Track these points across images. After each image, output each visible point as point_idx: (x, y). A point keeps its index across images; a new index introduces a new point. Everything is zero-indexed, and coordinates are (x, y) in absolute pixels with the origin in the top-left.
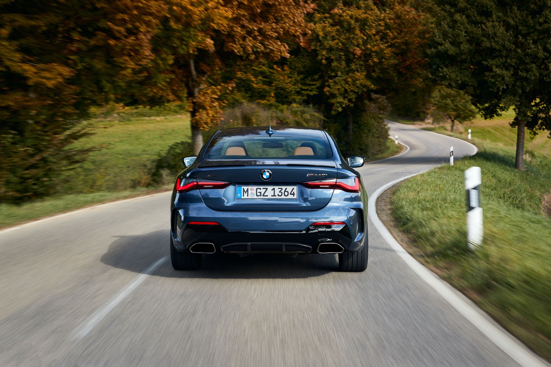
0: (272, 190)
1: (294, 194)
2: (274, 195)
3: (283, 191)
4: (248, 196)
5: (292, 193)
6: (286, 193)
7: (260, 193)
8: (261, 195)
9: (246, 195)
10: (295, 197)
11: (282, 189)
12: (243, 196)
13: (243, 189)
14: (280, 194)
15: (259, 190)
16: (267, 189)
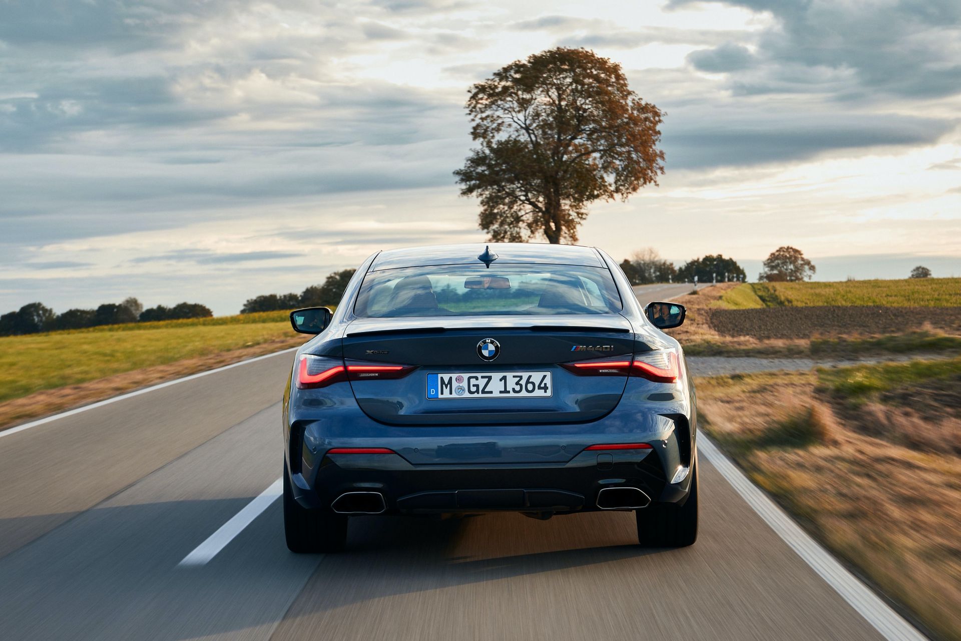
0: (501, 380)
1: (547, 388)
2: (506, 391)
3: (523, 382)
4: (451, 393)
5: (543, 385)
6: (530, 387)
7: (477, 386)
8: (477, 391)
9: (446, 391)
10: (549, 393)
11: (521, 377)
12: (442, 393)
13: (442, 378)
14: (517, 388)
15: (473, 381)
16: (490, 378)
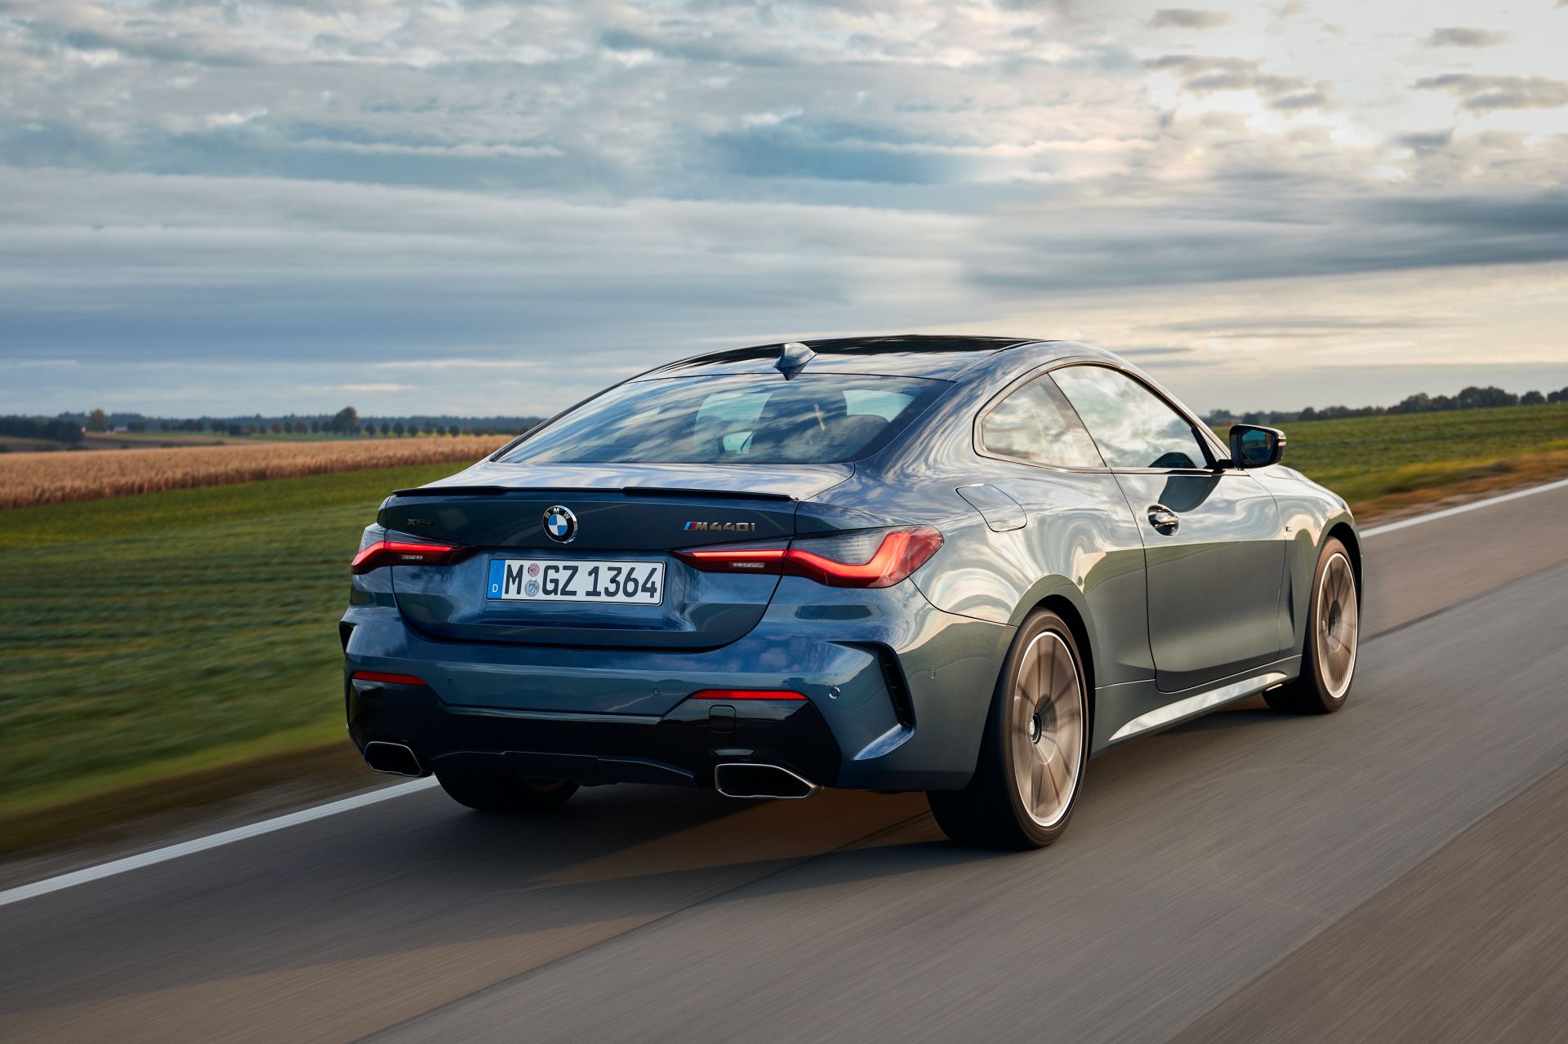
0: (590, 574)
1: (655, 589)
2: (595, 593)
3: (621, 579)
4: (519, 592)
5: (649, 585)
6: (631, 587)
7: (555, 582)
8: (555, 591)
9: (513, 588)
10: (656, 598)
11: (619, 570)
12: (507, 592)
13: (509, 566)
14: (612, 587)
15: (552, 574)
16: (575, 570)
